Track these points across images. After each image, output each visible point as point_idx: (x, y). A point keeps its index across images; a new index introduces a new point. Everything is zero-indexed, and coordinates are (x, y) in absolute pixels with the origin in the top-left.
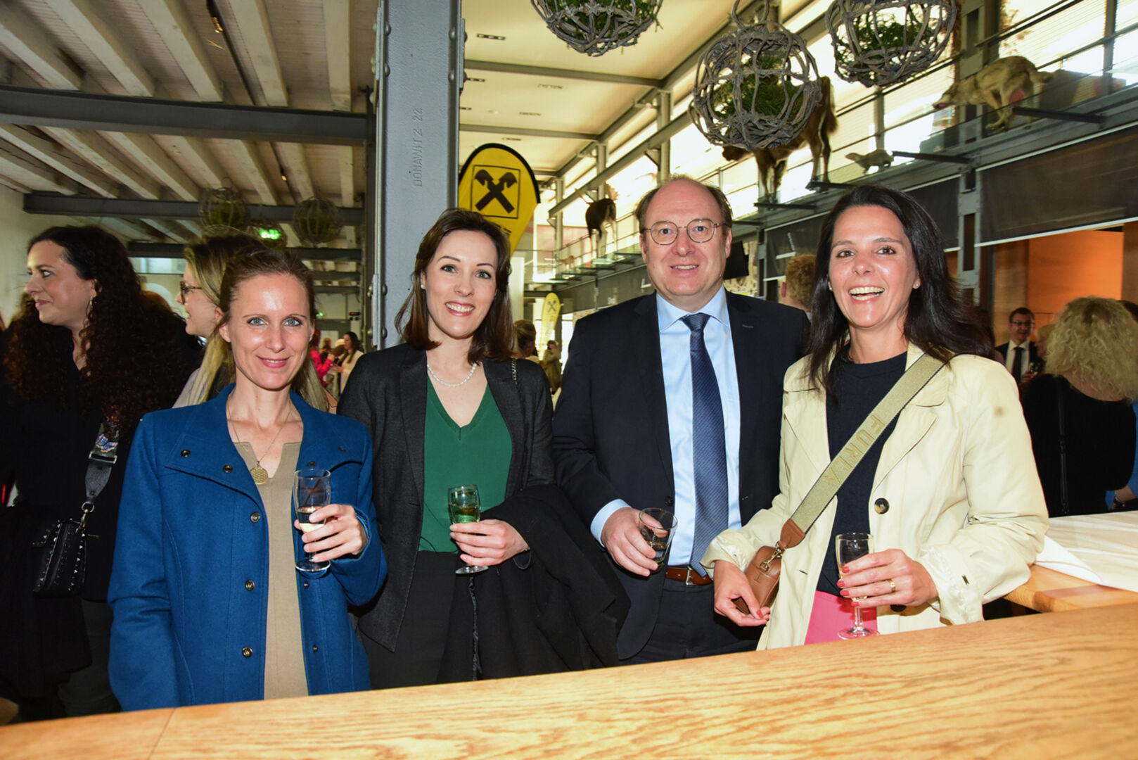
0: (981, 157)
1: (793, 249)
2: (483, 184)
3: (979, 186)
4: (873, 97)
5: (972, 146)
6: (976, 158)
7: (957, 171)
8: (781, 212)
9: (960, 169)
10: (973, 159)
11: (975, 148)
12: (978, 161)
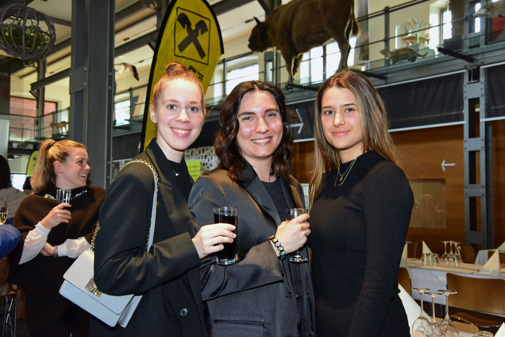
0: (484, 58)
1: (301, 121)
2: (184, 27)
3: (482, 78)
4: (383, 12)
5: (475, 51)
6: (481, 59)
7: (463, 67)
8: (296, 92)
9: (465, 66)
10: (478, 60)
11: (480, 51)
12: (483, 60)
